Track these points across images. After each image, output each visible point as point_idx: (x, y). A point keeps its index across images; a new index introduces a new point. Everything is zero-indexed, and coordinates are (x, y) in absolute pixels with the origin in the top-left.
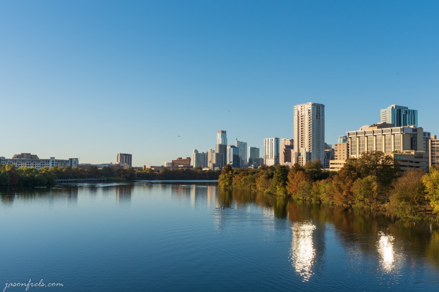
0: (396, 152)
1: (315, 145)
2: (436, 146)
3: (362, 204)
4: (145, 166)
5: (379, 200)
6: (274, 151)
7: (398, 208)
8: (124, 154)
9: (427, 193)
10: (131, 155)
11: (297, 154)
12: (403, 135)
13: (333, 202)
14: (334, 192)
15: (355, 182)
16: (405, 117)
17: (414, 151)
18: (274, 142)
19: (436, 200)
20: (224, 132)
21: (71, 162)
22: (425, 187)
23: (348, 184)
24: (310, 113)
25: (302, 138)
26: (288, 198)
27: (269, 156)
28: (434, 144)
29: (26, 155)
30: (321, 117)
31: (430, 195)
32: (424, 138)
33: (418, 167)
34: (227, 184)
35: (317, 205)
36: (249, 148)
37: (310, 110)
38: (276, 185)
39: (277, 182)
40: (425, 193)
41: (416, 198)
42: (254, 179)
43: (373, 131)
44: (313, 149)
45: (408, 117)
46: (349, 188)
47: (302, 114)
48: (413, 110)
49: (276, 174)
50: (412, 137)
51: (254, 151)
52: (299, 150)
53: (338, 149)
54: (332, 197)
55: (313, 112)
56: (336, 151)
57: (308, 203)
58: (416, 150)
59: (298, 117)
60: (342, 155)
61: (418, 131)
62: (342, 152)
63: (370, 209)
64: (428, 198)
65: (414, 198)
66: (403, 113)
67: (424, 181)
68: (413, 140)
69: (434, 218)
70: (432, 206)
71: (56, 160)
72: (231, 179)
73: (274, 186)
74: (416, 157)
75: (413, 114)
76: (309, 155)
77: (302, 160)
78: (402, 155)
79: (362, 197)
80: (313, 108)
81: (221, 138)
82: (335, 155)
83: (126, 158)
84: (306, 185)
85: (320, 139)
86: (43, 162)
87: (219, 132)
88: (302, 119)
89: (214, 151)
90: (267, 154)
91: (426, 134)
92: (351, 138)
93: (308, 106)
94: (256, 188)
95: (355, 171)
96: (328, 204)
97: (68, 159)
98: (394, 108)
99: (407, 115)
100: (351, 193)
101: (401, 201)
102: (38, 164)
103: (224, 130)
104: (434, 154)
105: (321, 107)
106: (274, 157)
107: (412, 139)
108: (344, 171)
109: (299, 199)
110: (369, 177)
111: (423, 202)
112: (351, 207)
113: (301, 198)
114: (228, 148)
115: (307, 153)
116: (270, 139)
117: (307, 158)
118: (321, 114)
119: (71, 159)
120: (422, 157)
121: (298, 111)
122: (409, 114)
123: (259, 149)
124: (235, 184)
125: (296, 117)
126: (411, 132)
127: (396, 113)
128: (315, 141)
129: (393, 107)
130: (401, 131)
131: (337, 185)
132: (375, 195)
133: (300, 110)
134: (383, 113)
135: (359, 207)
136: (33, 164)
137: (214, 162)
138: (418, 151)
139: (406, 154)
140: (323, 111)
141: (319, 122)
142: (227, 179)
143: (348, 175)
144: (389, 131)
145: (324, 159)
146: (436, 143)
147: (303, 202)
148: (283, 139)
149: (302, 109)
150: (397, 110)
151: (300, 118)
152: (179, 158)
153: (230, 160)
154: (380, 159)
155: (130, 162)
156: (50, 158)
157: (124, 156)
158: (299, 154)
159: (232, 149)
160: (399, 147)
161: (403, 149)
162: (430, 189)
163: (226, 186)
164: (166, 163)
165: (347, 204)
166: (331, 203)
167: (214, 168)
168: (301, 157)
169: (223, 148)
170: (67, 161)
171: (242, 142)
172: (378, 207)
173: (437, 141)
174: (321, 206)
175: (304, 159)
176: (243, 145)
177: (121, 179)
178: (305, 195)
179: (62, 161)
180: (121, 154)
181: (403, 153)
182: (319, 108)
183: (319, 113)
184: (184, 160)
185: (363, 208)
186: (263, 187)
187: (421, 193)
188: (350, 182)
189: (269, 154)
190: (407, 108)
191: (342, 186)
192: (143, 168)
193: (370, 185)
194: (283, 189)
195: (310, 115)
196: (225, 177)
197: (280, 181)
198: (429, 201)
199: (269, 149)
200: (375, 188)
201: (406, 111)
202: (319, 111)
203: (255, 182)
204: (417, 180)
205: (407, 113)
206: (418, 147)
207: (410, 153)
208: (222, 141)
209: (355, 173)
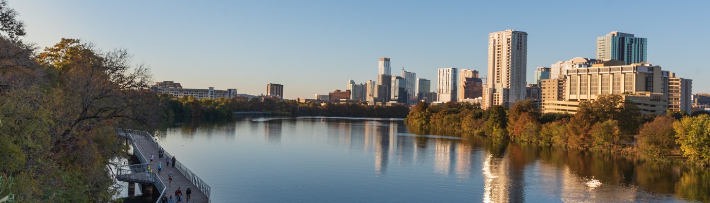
0: (627, 93)
1: (515, 80)
2: (674, 85)
3: (601, 147)
4: (299, 99)
5: (620, 144)
6: (450, 84)
7: (647, 151)
8: (275, 85)
9: (678, 138)
10: (282, 86)
11: (492, 90)
12: (636, 75)
13: (566, 145)
14: (570, 135)
15: (594, 126)
16: (629, 46)
17: (650, 92)
18: (450, 73)
19: (687, 144)
20: (387, 60)
21: (230, 93)
22: (675, 132)
23: (586, 127)
24: (509, 42)
25: (498, 72)
26: (506, 139)
27: (444, 91)
28: (672, 84)
29: (168, 83)
30: (523, 47)
31: (681, 140)
32: (662, 77)
33: (654, 111)
34: (424, 122)
35: (547, 147)
36: (418, 79)
37: (509, 39)
38: (492, 125)
39: (493, 123)
40: (675, 138)
41: (666, 142)
42: (459, 118)
43: (599, 69)
44: (512, 85)
45: (633, 47)
46: (587, 131)
47: (499, 43)
48: (641, 39)
49: (492, 114)
50: (647, 76)
51: (424, 83)
52: (494, 85)
53: (547, 87)
54: (567, 140)
55: (513, 41)
56: (544, 88)
57: (534, 145)
58: (652, 91)
59: (494, 47)
60: (551, 93)
61: (655, 70)
62: (551, 89)
63: (610, 152)
64: (679, 142)
65: (664, 142)
66: (627, 42)
67: (674, 127)
68: (649, 80)
69: (684, 161)
70: (683, 150)
71: (215, 91)
72: (428, 117)
73: (490, 126)
74: (651, 100)
75: (641, 43)
76: (506, 92)
77: (498, 98)
78: (634, 97)
79: (603, 140)
80: (513, 37)
81: (383, 67)
82: (543, 93)
83: (277, 88)
84: (533, 127)
85: (520, 74)
86: (201, 93)
87: (381, 60)
88: (498, 49)
89: (374, 83)
90: (441, 88)
91: (664, 73)
92: (570, 76)
93: (507, 35)
94: (460, 128)
95: (593, 115)
96: (561, 147)
97: (226, 90)
98: (616, 36)
99: (633, 45)
100: (590, 136)
101: (650, 145)
102: (196, 95)
103: (388, 57)
104: (672, 95)
105: (523, 36)
106: (450, 92)
107: (647, 79)
108: (581, 114)
109: (523, 141)
110: (610, 121)
111: (673, 145)
112: (588, 149)
113: (526, 140)
114: (392, 79)
115: (504, 89)
116: (445, 69)
117: (504, 95)
118: (523, 43)
119: (230, 90)
120: (659, 100)
121: (495, 40)
122: (636, 43)
123: (429, 81)
124: (434, 123)
125: (492, 47)
126: (646, 71)
127: (618, 41)
128: (515, 76)
129: (614, 35)
130: (634, 70)
131: (574, 128)
132: (616, 139)
133: (496, 39)
134: (600, 42)
135: (597, 150)
136: (191, 94)
137: (376, 95)
138: (653, 93)
139: (640, 96)
140: (526, 40)
141: (520, 54)
142: (424, 117)
143: (585, 118)
144: (618, 69)
145: (525, 96)
146: (674, 82)
147: (528, 144)
148: (463, 70)
149: (499, 38)
150: (619, 38)
151: (497, 48)
152: (338, 91)
153: (394, 93)
154: (618, 103)
155: (281, 94)
156: (208, 89)
157: (275, 87)
158: (494, 90)
159: (398, 80)
160: (631, 88)
161: (636, 90)
162: (681, 134)
163: (422, 125)
164: (316, 95)
165: (583, 147)
166: (564, 146)
167: (375, 103)
168: (497, 94)
169: (387, 79)
170: (225, 92)
171: (409, 73)
172: (619, 151)
173: (676, 80)
174: (551, 148)
175: (501, 97)
176: (412, 76)
177: (283, 113)
178: (532, 137)
179: (221, 92)
180: (272, 85)
181: (635, 94)
182: (521, 37)
183: (521, 43)
184: (343, 93)
185: (601, 151)
186: (470, 127)
187: (671, 138)
188: (588, 125)
189: (444, 88)
190: (633, 35)
191: (580, 130)
192: (297, 100)
193: (612, 129)
194: (500, 130)
195: (509, 45)
196: (422, 115)
197: (497, 122)
198: (679, 145)
199: (445, 82)
200: (617, 132)
201: (632, 39)
202: (521, 40)
203: (459, 121)
204: (667, 126)
205: (632, 42)
206: (655, 88)
207: (645, 94)
208: (385, 71)
209: (594, 117)
